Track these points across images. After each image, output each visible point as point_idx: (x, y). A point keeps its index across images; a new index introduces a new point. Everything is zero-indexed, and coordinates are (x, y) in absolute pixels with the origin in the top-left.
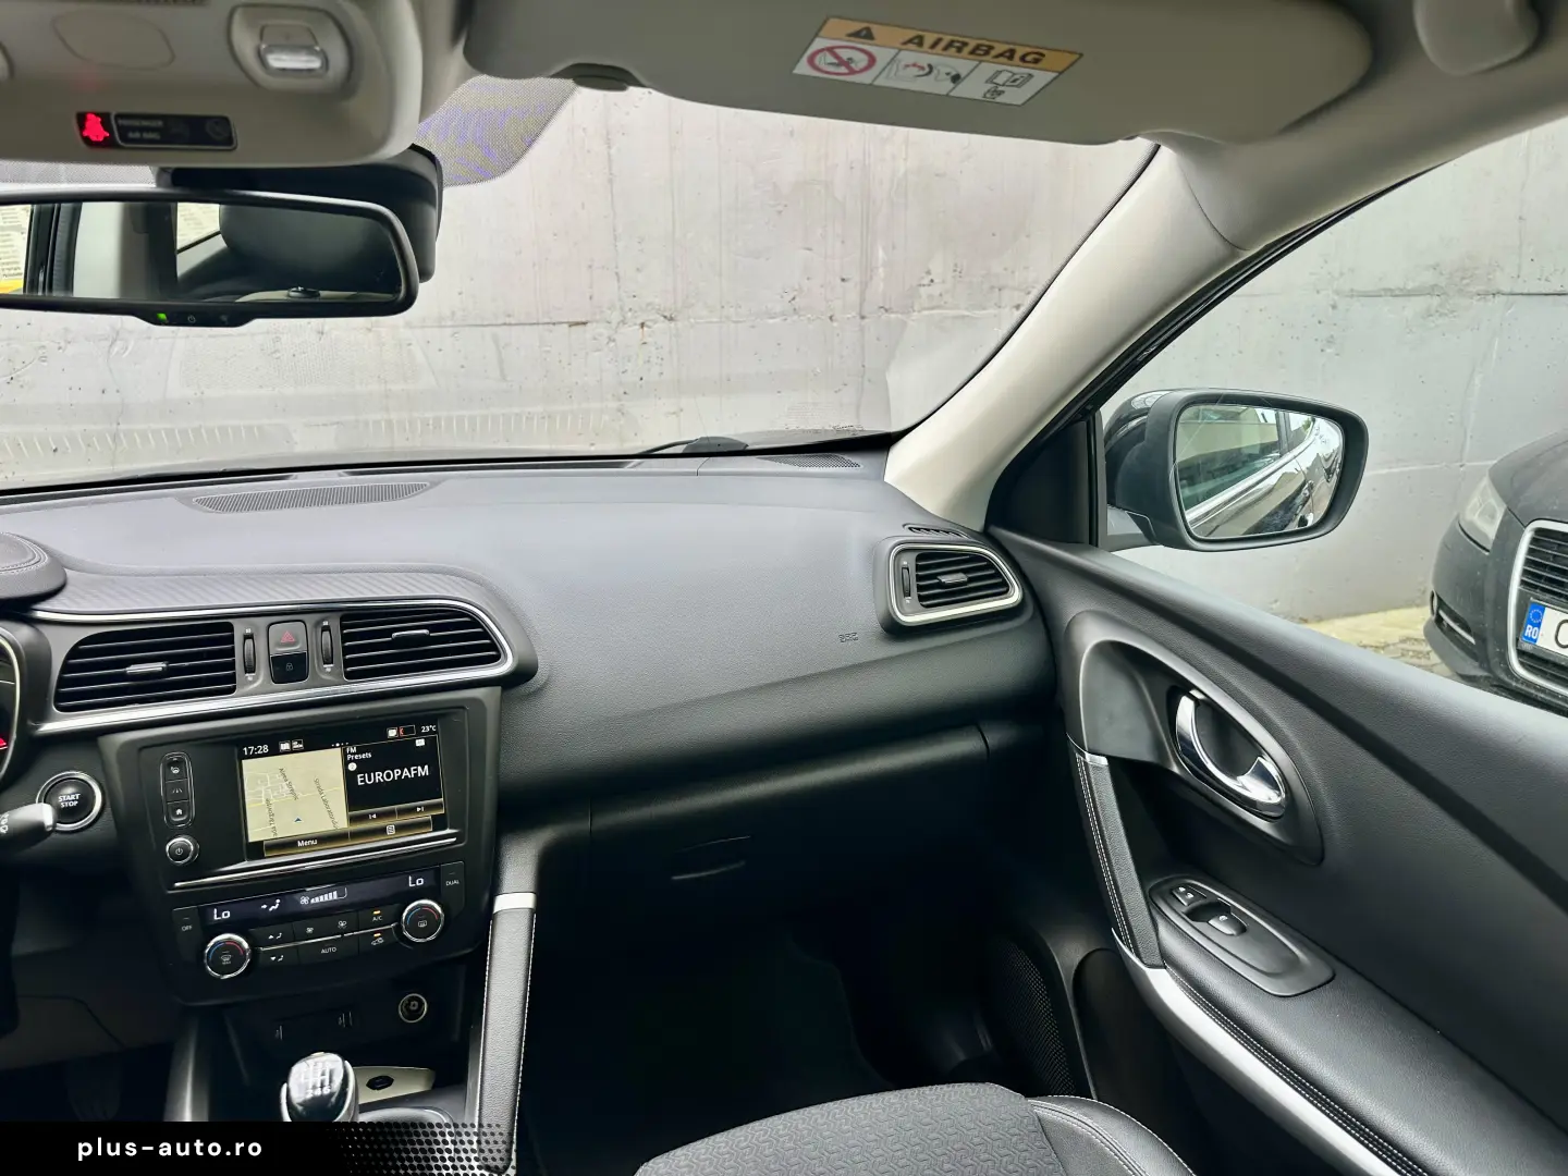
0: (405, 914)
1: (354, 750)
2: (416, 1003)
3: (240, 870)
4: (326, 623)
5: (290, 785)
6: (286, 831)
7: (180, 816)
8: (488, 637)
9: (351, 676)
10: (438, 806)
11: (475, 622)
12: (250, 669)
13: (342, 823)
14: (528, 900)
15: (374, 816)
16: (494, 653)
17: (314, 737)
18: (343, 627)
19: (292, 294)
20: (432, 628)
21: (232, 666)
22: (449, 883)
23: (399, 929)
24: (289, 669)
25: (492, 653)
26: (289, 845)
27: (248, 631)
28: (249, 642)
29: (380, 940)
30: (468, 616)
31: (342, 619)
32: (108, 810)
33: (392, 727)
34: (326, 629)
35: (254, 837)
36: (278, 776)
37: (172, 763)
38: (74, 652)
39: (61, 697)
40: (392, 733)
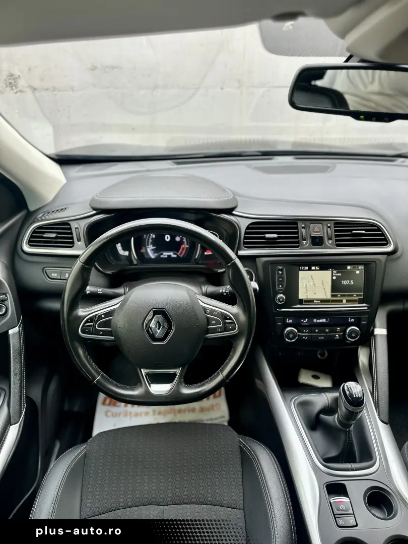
0: (348, 330)
1: (335, 272)
3: (297, 308)
4: (329, 225)
5: (313, 282)
6: (310, 296)
7: (281, 288)
9: (338, 246)
10: (361, 295)
11: (380, 229)
12: (304, 239)
13: (329, 297)
14: (385, 332)
15: (339, 296)
17: (324, 266)
18: (335, 227)
20: (366, 230)
21: (298, 238)
22: (363, 322)
23: (345, 335)
24: (317, 241)
25: (385, 242)
26: (311, 301)
27: (303, 226)
28: (303, 230)
29: (338, 338)
30: (377, 227)
31: (335, 224)
33: (349, 265)
34: (329, 227)
35: (301, 297)
36: (310, 278)
37: (279, 270)
38: (248, 228)
39: (245, 243)
40: (349, 268)
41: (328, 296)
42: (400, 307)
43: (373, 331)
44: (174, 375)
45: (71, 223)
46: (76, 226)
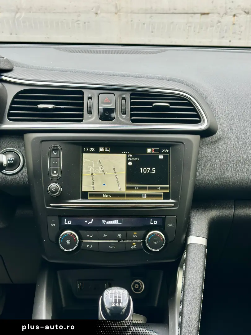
0: (147, 237)
1: (131, 156)
2: (138, 285)
3: (78, 202)
4: (124, 96)
5: (102, 168)
6: (98, 188)
7: (55, 174)
8: (196, 111)
9: (133, 121)
10: (166, 188)
11: (190, 104)
12: (90, 112)
14: (204, 242)
15: (138, 188)
16: (198, 119)
17: (115, 147)
18: (131, 99)
20: (172, 104)
21: (82, 110)
22: (168, 225)
23: (144, 243)
25: (197, 118)
26: (100, 195)
27: (90, 95)
28: (90, 100)
29: (135, 247)
30: (187, 100)
31: (131, 95)
32: (25, 167)
33: (149, 147)
34: (124, 98)
35: (84, 189)
36: (98, 163)
37: (54, 150)
38: (16, 97)
39: (10, 115)
40: (149, 150)
41: (123, 188)
42: (228, 212)
43: (186, 240)
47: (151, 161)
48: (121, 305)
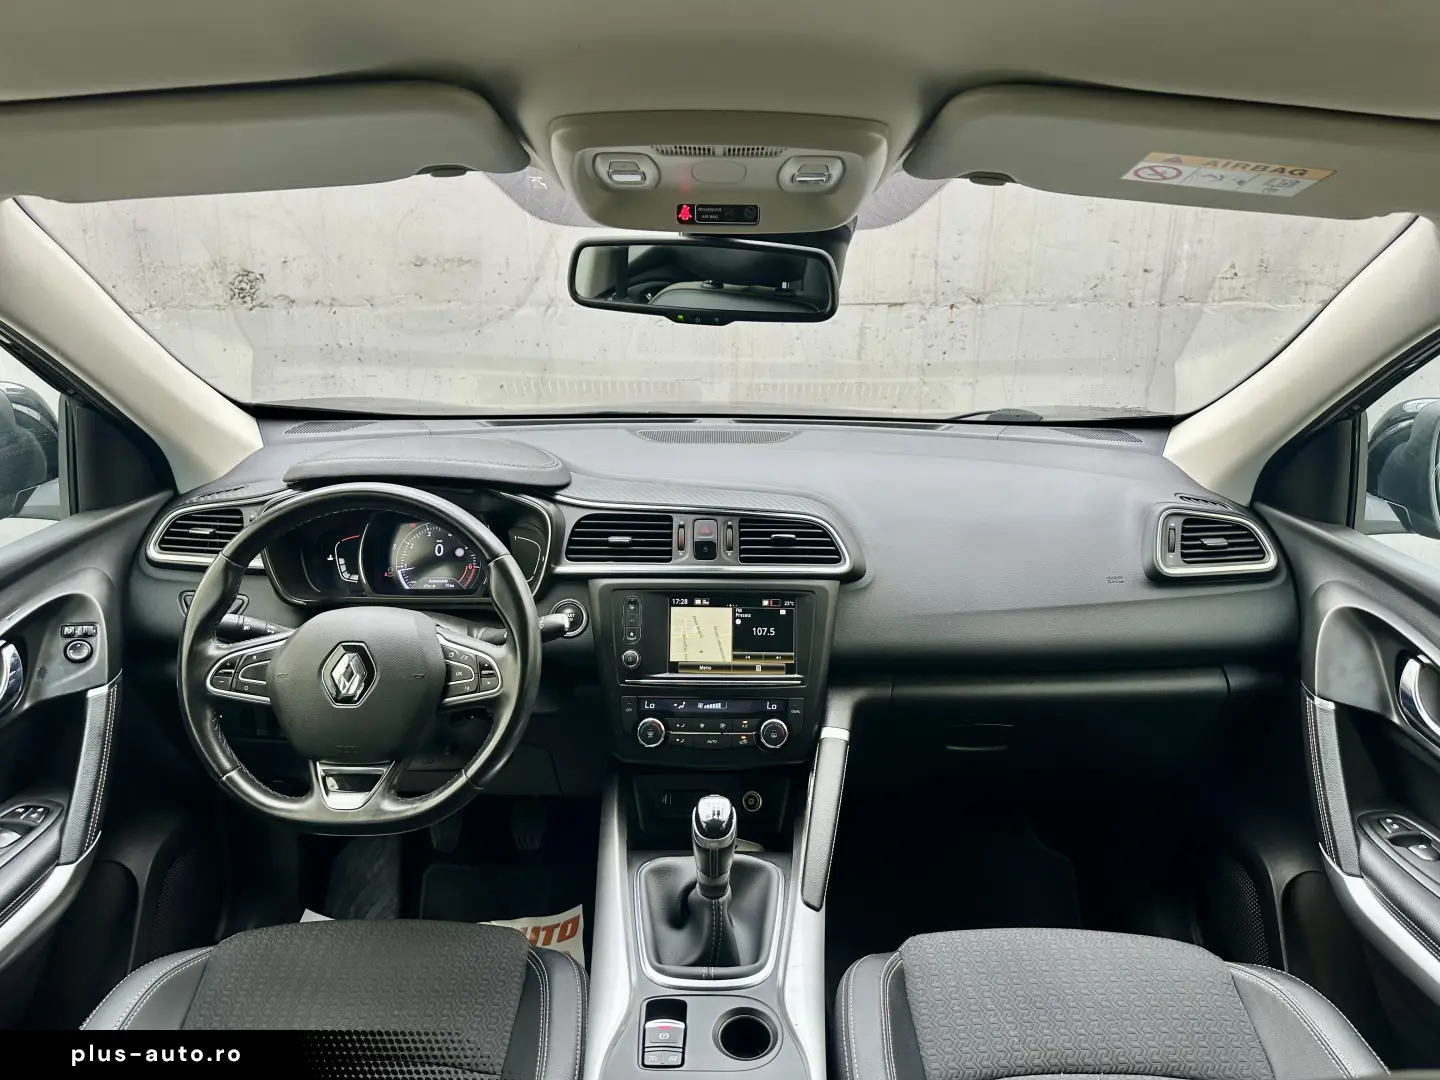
0: (762, 728)
1: (741, 611)
2: (753, 799)
3: (664, 678)
4: (730, 523)
5: (698, 628)
6: (692, 657)
7: (632, 637)
8: (835, 546)
9: (743, 560)
10: (790, 658)
11: (826, 534)
12: (681, 548)
13: (728, 659)
14: (845, 735)
15: (749, 657)
17: (717, 598)
18: (741, 527)
19: (705, 285)
20: (798, 535)
21: (670, 544)
22: (794, 711)
23: (758, 736)
24: (705, 551)
25: (835, 557)
26: (695, 667)
27: (682, 523)
28: (682, 530)
29: (745, 742)
30: (820, 528)
31: (740, 522)
32: (590, 627)
33: (765, 598)
34: (730, 527)
35: (675, 656)
36: (692, 621)
37: (631, 602)
38: (578, 524)
39: (569, 552)
40: (765, 603)
41: (726, 656)
42: (885, 692)
43: (819, 732)
44: (376, 778)
45: (243, 510)
46: (252, 516)
47: (768, 619)
48: (721, 818)
